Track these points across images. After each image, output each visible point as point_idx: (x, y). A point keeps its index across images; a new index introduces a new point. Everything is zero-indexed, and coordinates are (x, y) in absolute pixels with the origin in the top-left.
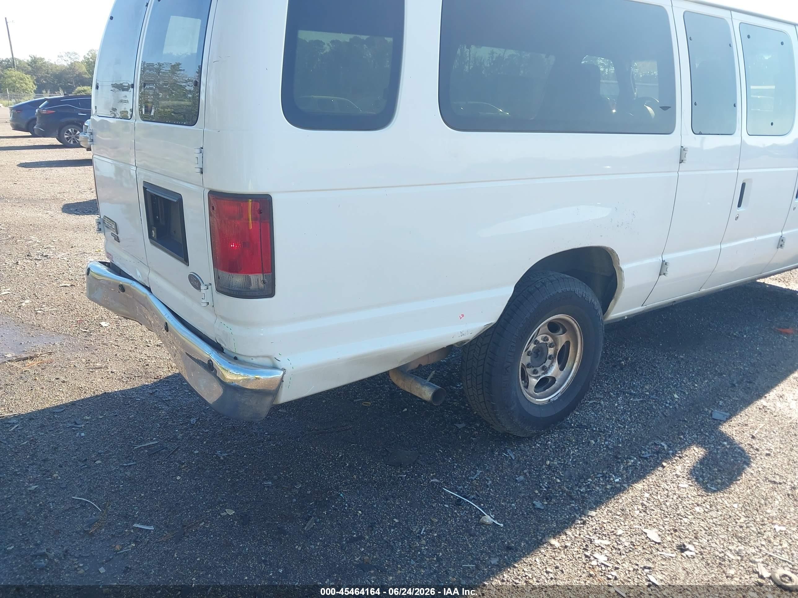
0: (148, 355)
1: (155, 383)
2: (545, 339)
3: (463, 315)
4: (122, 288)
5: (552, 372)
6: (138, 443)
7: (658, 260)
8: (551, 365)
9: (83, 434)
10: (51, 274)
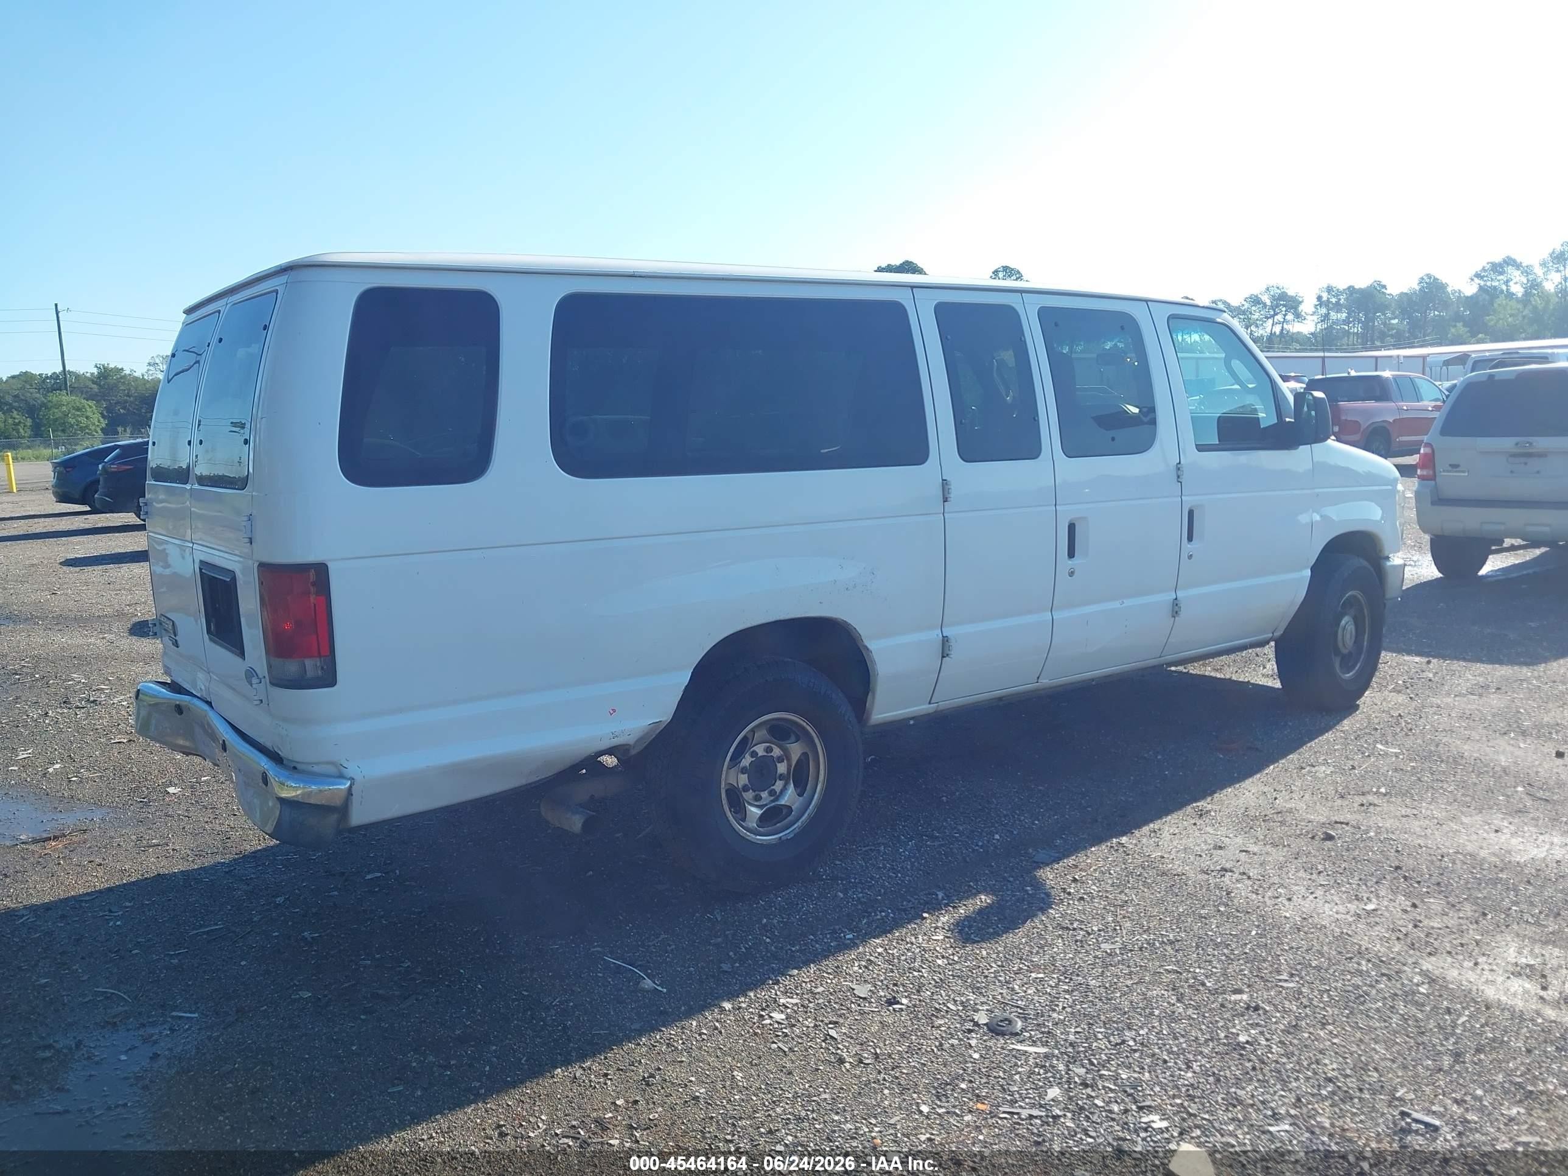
0: (232, 826)
1: (235, 860)
2: (769, 750)
3: (614, 711)
4: (179, 709)
5: (786, 798)
6: (194, 929)
7: (935, 635)
8: (784, 789)
9: (119, 923)
10: (99, 727)
